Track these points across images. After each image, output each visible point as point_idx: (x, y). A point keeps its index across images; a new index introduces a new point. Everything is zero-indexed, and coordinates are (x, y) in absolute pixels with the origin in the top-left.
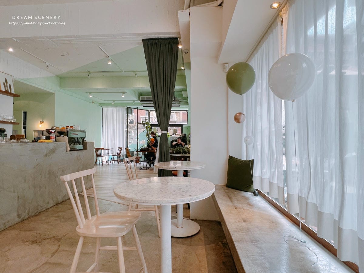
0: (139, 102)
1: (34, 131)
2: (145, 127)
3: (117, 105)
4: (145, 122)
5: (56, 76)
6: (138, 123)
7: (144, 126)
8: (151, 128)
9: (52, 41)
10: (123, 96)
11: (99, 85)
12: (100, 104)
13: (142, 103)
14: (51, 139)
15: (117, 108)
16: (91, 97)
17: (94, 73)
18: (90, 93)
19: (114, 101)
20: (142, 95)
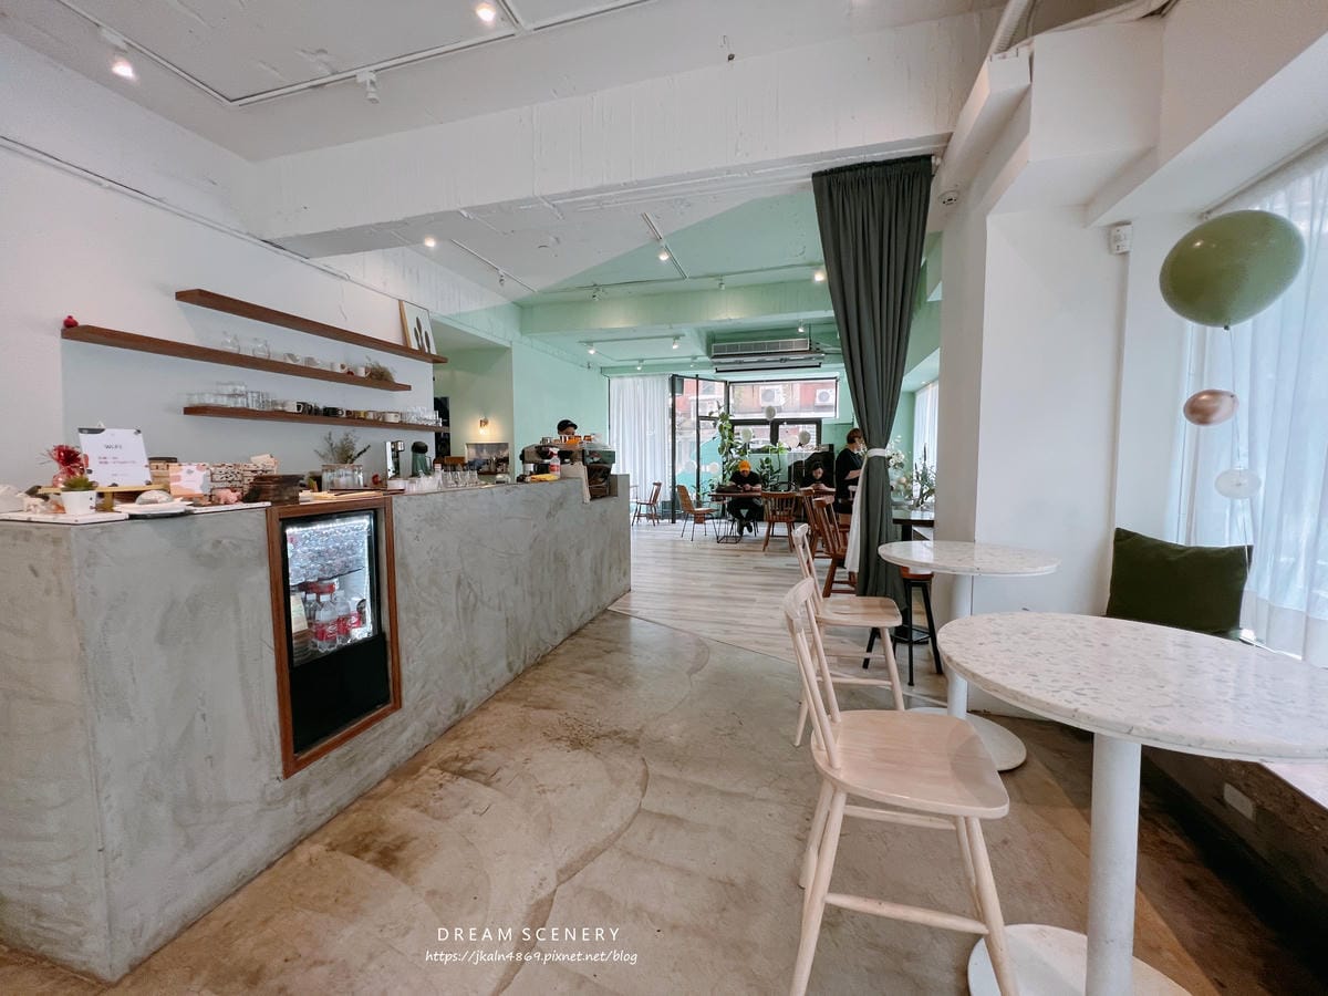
0: (707, 359)
1: (467, 445)
2: (718, 425)
3: (650, 369)
4: (716, 415)
5: (514, 303)
6: (699, 418)
7: (715, 425)
8: (732, 430)
9: (554, 206)
10: (675, 347)
11: (617, 319)
12: (603, 370)
13: (716, 364)
14: (553, 470)
15: (647, 379)
16: (592, 352)
17: (607, 289)
18: (590, 343)
19: (642, 360)
20: (714, 341)
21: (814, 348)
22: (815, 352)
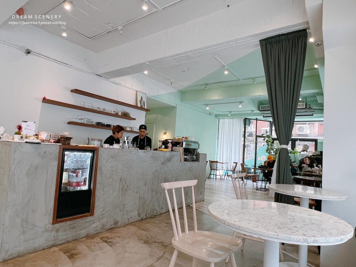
0: (258, 112)
2: (265, 140)
3: (233, 116)
4: (265, 135)
5: (179, 91)
6: (257, 136)
7: (264, 140)
8: (273, 142)
10: (240, 106)
11: (215, 96)
12: (216, 116)
13: (263, 114)
15: (234, 120)
16: (208, 108)
17: (211, 85)
18: (207, 105)
19: (231, 112)
20: (262, 104)
21: (308, 107)
22: (308, 109)
